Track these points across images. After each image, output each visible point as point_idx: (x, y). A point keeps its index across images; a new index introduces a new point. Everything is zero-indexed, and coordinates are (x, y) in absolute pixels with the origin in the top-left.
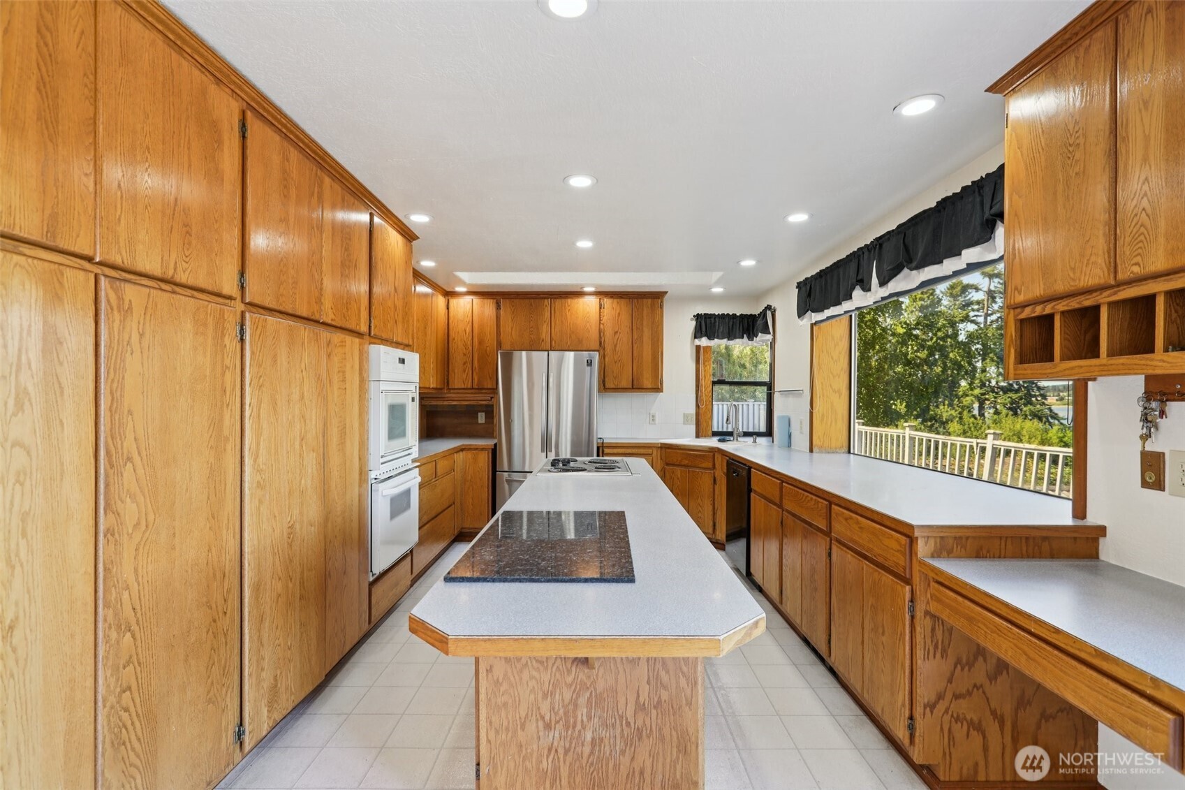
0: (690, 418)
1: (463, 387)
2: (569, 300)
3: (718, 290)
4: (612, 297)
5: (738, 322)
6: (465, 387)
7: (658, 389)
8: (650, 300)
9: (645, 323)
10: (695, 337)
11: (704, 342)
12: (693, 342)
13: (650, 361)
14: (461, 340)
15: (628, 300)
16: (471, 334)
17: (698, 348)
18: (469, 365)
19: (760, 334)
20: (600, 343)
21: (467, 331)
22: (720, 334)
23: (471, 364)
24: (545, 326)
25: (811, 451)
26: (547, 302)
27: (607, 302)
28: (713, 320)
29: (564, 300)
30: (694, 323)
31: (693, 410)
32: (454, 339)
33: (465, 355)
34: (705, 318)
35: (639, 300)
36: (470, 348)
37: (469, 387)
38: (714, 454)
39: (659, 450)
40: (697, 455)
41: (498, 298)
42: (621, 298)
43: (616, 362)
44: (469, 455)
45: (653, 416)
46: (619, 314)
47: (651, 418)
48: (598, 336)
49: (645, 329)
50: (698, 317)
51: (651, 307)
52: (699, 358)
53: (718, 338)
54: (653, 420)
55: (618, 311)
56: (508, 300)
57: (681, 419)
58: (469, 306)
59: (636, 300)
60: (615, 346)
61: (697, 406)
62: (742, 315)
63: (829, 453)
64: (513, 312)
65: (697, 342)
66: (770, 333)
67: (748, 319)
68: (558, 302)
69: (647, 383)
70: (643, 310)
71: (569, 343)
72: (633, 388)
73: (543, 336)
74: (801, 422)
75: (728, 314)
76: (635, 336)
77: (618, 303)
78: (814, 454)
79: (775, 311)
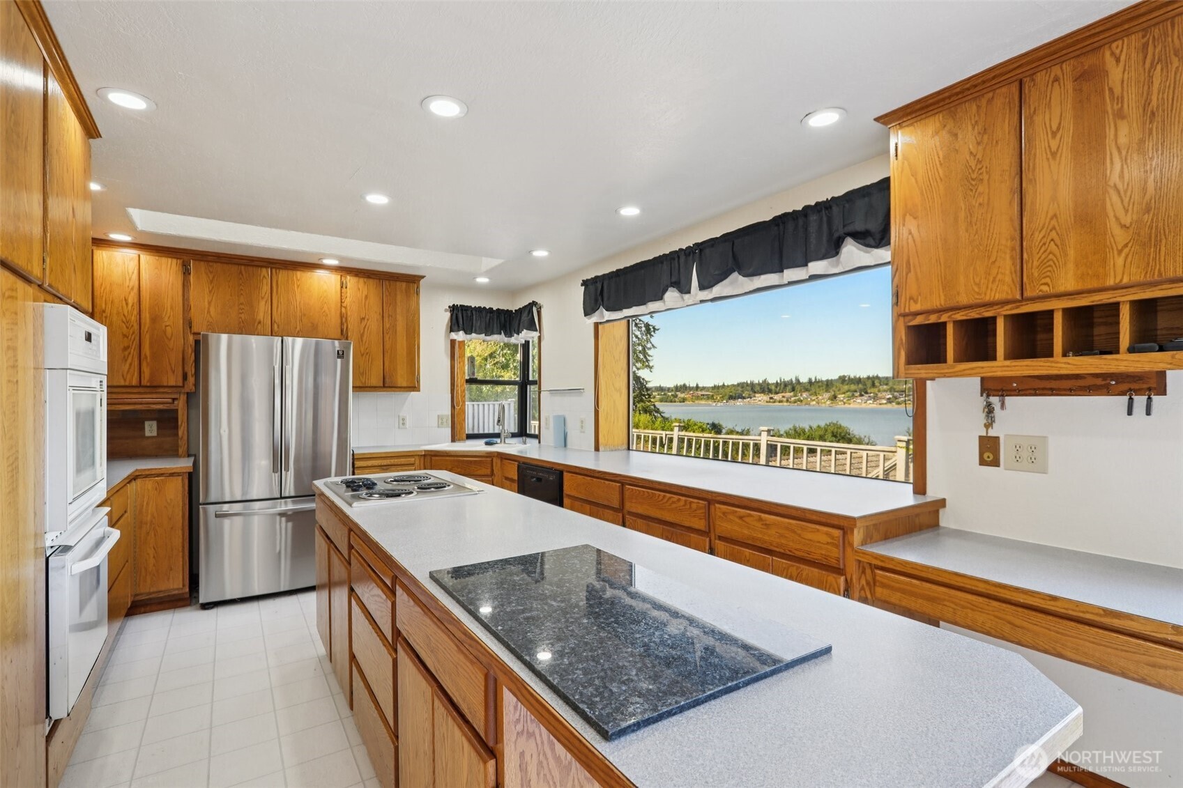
0: (445, 420)
1: (122, 383)
2: (299, 273)
3: (482, 280)
4: (356, 275)
5: (495, 316)
6: (127, 384)
7: (414, 387)
8: (404, 285)
9: (399, 310)
10: (451, 330)
11: (460, 336)
12: (447, 336)
13: (405, 353)
14: (118, 313)
15: (378, 281)
16: (136, 307)
17: (453, 342)
18: (134, 351)
19: (525, 330)
20: (342, 331)
21: (130, 302)
22: (477, 329)
23: (137, 350)
24: (262, 303)
25: (597, 449)
26: (266, 272)
27: (350, 281)
28: (469, 312)
29: (290, 272)
30: (448, 314)
31: (448, 412)
32: (104, 311)
33: (125, 336)
34: (462, 310)
35: (391, 282)
36: (136, 327)
37: (134, 382)
38: (492, 460)
39: (422, 458)
40: (471, 462)
41: (186, 258)
42: (369, 277)
43: (362, 355)
44: (149, 484)
45: (403, 420)
46: (366, 297)
47: (401, 422)
48: (339, 321)
49: (399, 318)
50: (454, 309)
51: (406, 292)
52: (454, 354)
53: (476, 332)
54: (403, 424)
55: (365, 293)
56: (202, 263)
57: (434, 422)
58: (132, 266)
59: (387, 282)
60: (362, 335)
61: (453, 407)
62: (498, 310)
63: (612, 451)
64: (211, 282)
65: (454, 336)
66: (536, 330)
67: (505, 315)
68: (282, 275)
69: (402, 382)
70: (396, 294)
71: (298, 329)
72: (384, 387)
73: (261, 316)
74: (582, 422)
75: (484, 308)
76: (387, 325)
77: (365, 283)
78: (601, 453)
79: (540, 308)
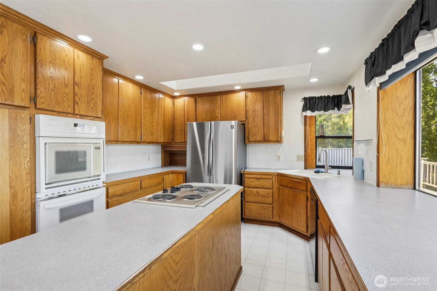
0: (300, 158)
1: (180, 142)
2: (230, 95)
3: (314, 80)
4: (252, 92)
5: (331, 100)
6: (182, 142)
7: (279, 141)
8: (273, 91)
9: (271, 104)
10: (303, 111)
11: (309, 113)
12: (302, 114)
13: (274, 125)
14: (179, 119)
15: (261, 92)
16: (183, 116)
17: (305, 117)
18: (183, 131)
19: (343, 105)
20: (246, 117)
21: (182, 115)
22: (319, 108)
23: (184, 130)
24: (218, 109)
25: (378, 185)
26: (219, 97)
27: (249, 94)
28: (314, 100)
29: (227, 95)
30: (303, 103)
31: (302, 153)
32: (176, 119)
33: (181, 126)
34: (309, 99)
35: (267, 91)
36: (183, 123)
38: (307, 182)
39: (277, 176)
40: (296, 181)
41: (196, 97)
42: (258, 91)
43: (254, 127)
45: (279, 157)
46: (256, 100)
47: (278, 158)
48: (245, 113)
49: (271, 108)
50: (305, 99)
51: (274, 95)
52: (306, 123)
53: (317, 110)
54: (279, 159)
55: (255, 99)
56: (200, 98)
57: (295, 158)
58: (183, 102)
59: (265, 92)
60: (254, 118)
61: (305, 151)
62: (334, 96)
63: (394, 188)
64: (202, 104)
65: (304, 114)
66: (350, 104)
67: (338, 98)
68: (224, 97)
69: (272, 138)
70: (269, 97)
71: (230, 118)
72: (264, 141)
73: (217, 115)
74: (370, 163)
75: (324, 96)
76: (265, 112)
77: (255, 94)
78: (381, 189)
79: (354, 89)
